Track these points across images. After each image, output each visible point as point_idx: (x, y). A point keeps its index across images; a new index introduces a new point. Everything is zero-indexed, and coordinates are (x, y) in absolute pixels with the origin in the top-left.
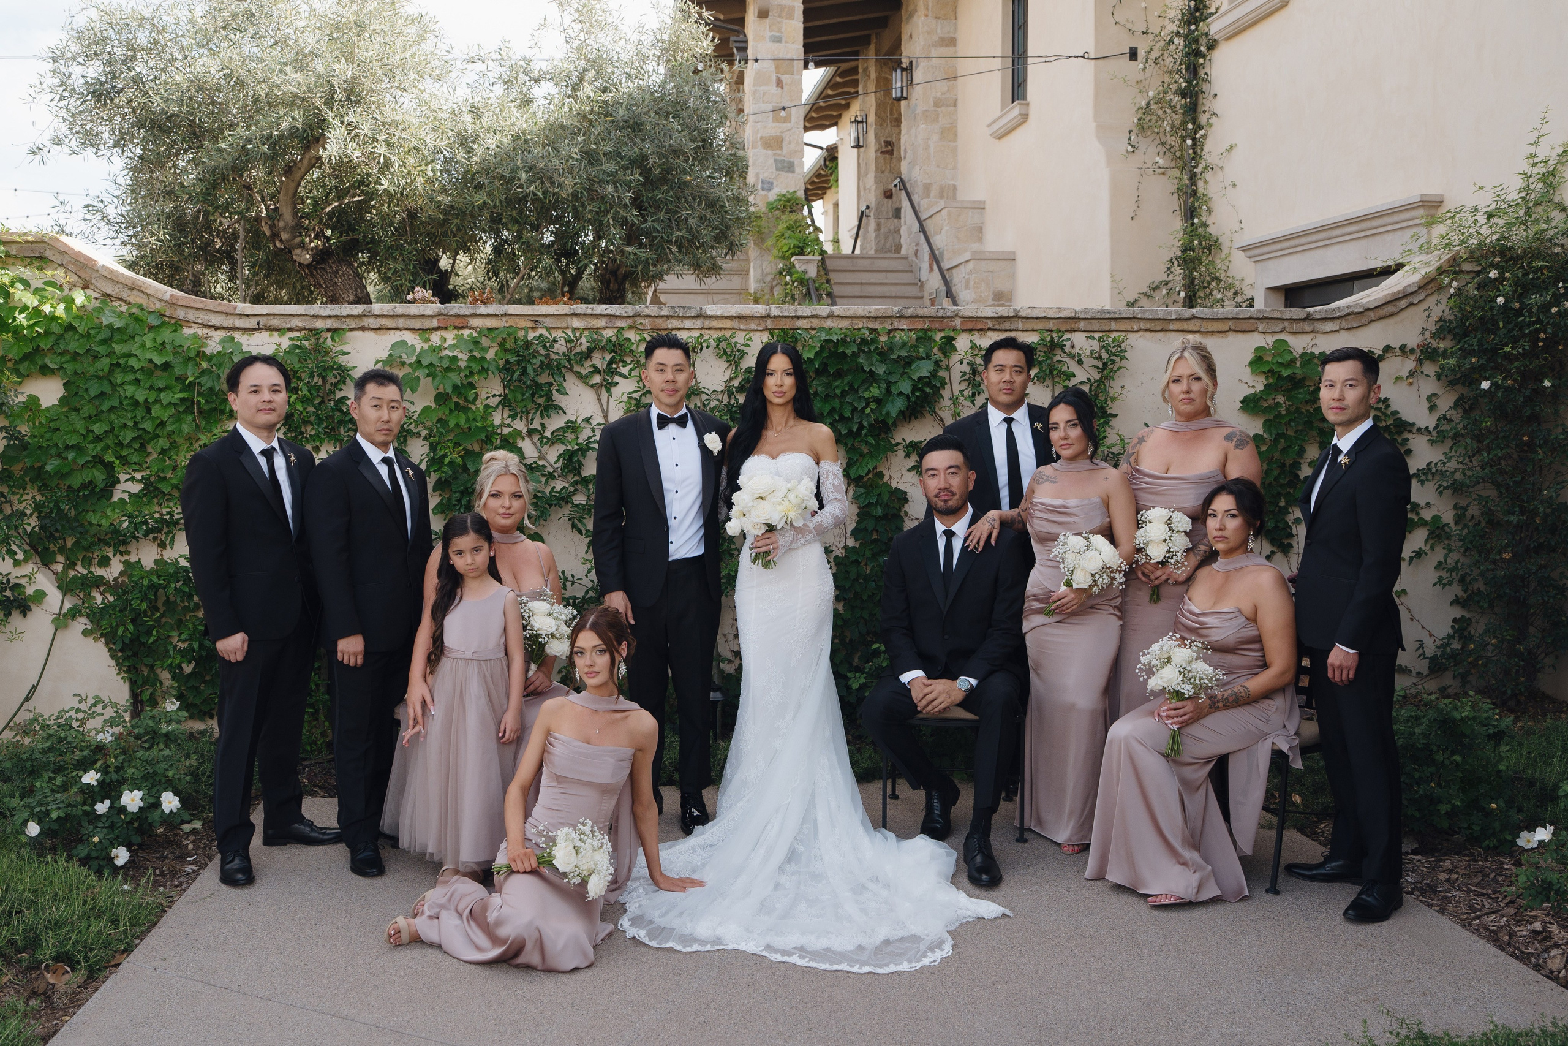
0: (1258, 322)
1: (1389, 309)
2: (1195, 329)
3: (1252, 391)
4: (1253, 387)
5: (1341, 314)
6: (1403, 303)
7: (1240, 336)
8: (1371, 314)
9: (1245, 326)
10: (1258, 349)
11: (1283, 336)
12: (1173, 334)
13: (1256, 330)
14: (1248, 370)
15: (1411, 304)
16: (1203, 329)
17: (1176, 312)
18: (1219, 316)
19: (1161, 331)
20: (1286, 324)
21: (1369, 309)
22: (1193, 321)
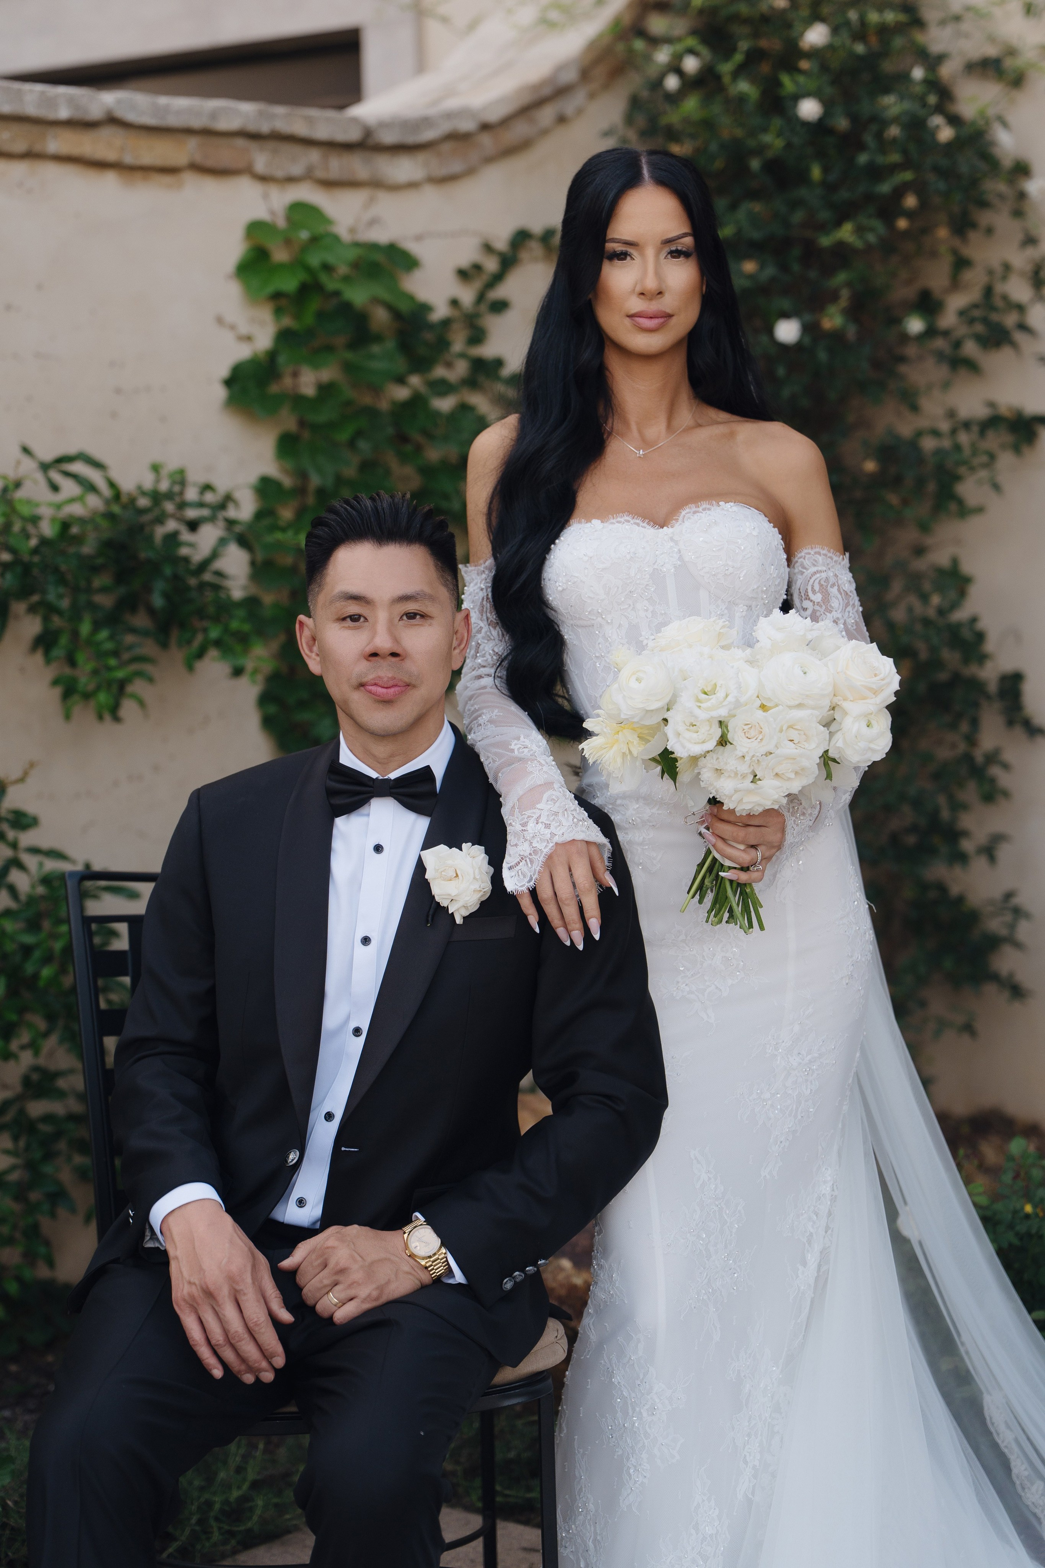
0: (252, 146)
1: (520, 130)
2: (111, 155)
3: (243, 352)
4: (248, 338)
5: (429, 135)
6: (547, 115)
7: (210, 187)
8: (486, 141)
9: (224, 154)
10: (255, 228)
11: (306, 193)
12: (51, 171)
13: (248, 171)
14: (234, 290)
15: (562, 120)
16: (128, 159)
17: (71, 101)
18: (172, 121)
19: (30, 155)
20: (314, 156)
21: (485, 127)
22: (107, 133)
